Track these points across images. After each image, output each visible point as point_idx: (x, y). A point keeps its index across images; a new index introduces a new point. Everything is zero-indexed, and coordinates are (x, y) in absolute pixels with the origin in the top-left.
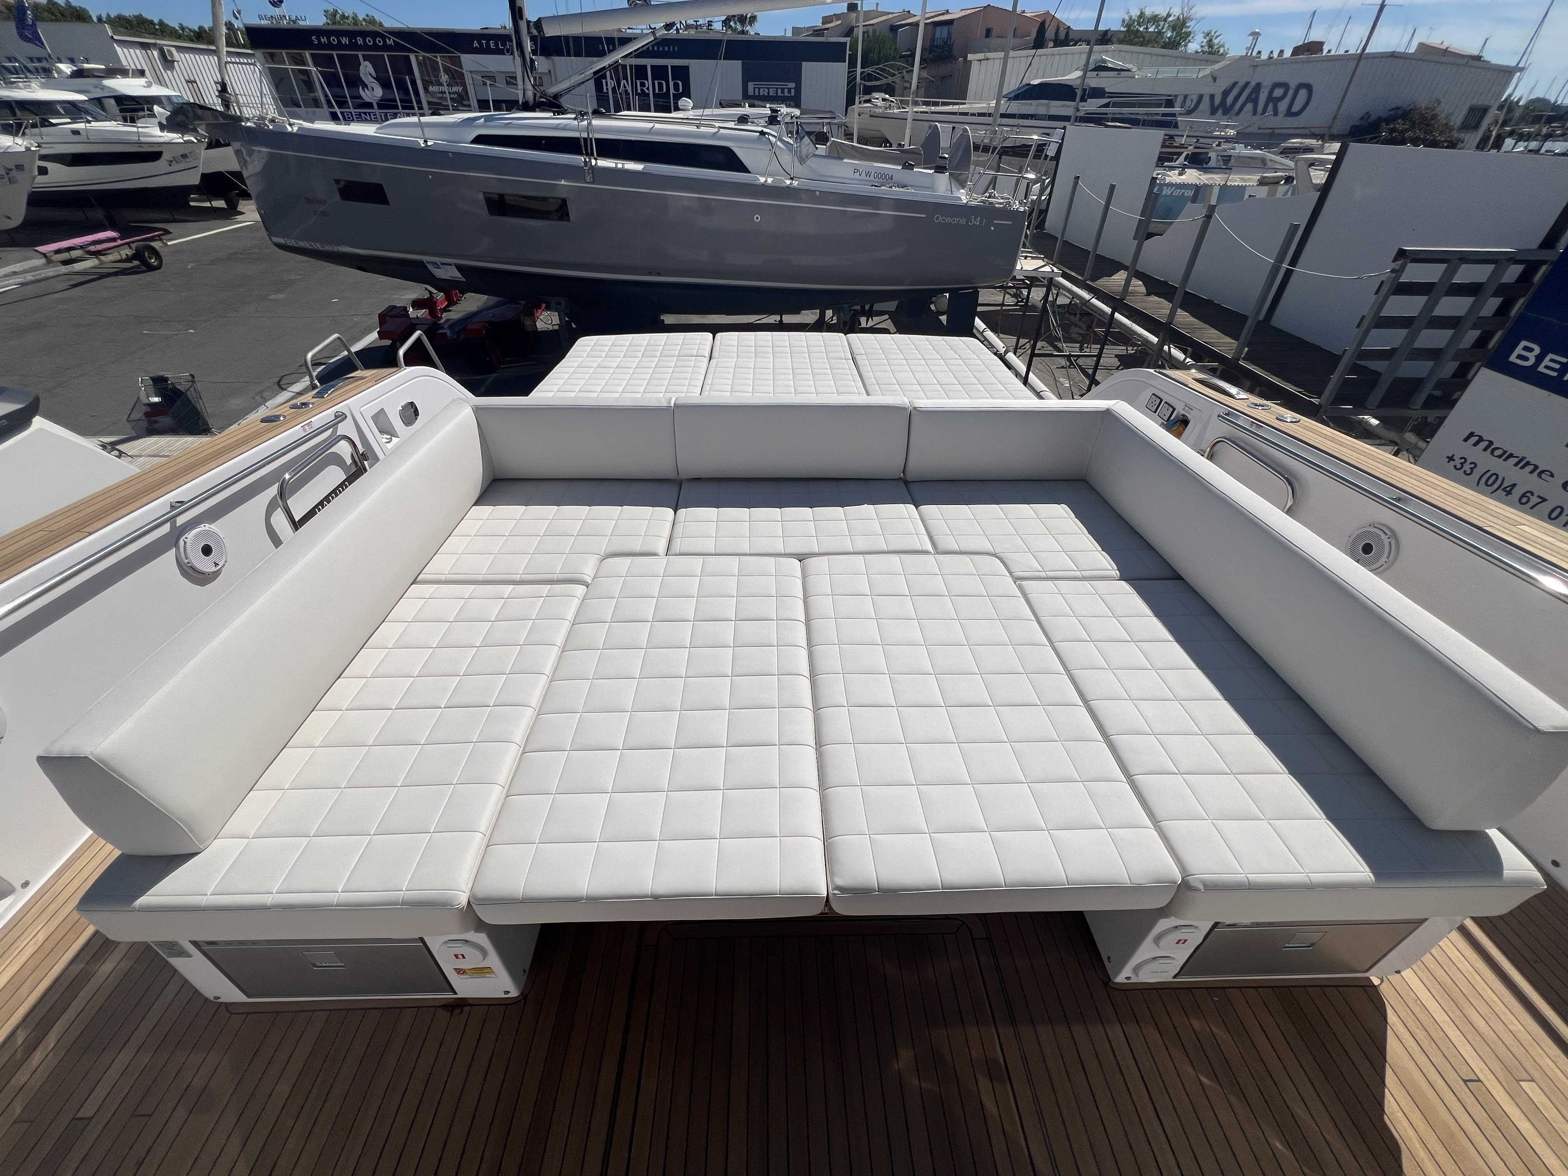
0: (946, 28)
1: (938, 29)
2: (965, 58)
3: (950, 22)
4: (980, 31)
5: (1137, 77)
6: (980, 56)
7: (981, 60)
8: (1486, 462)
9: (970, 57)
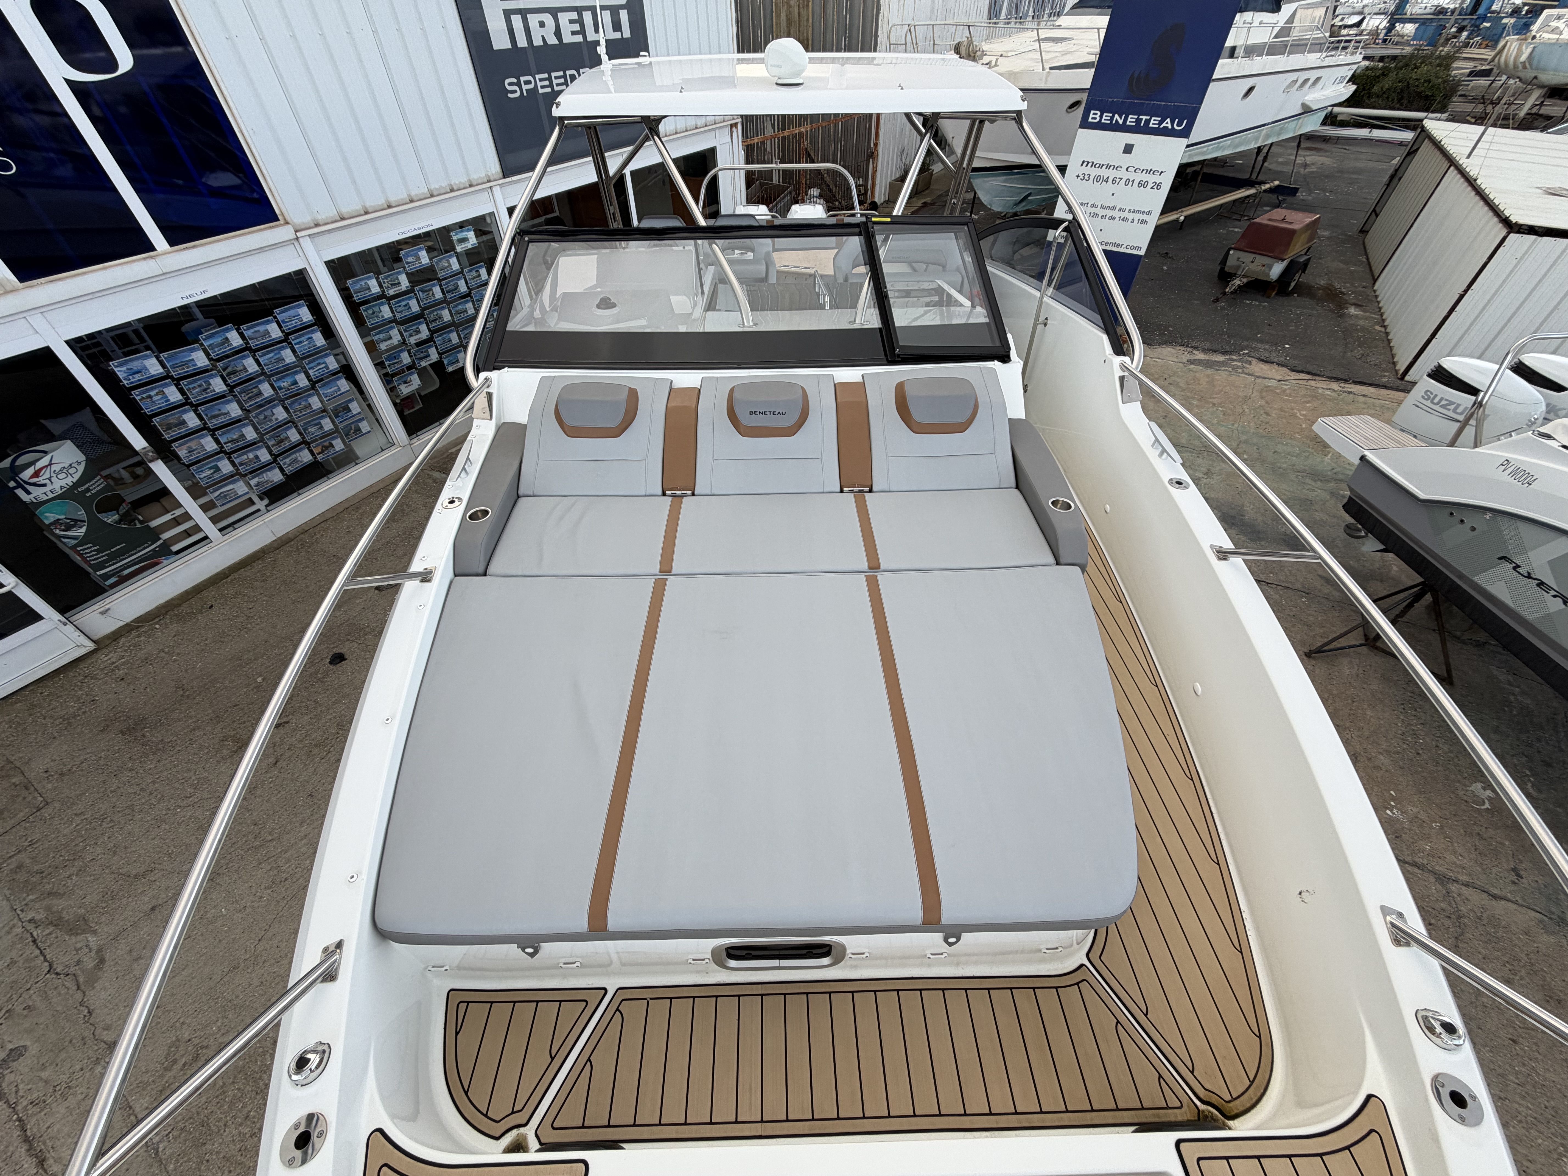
8: (1094, 172)
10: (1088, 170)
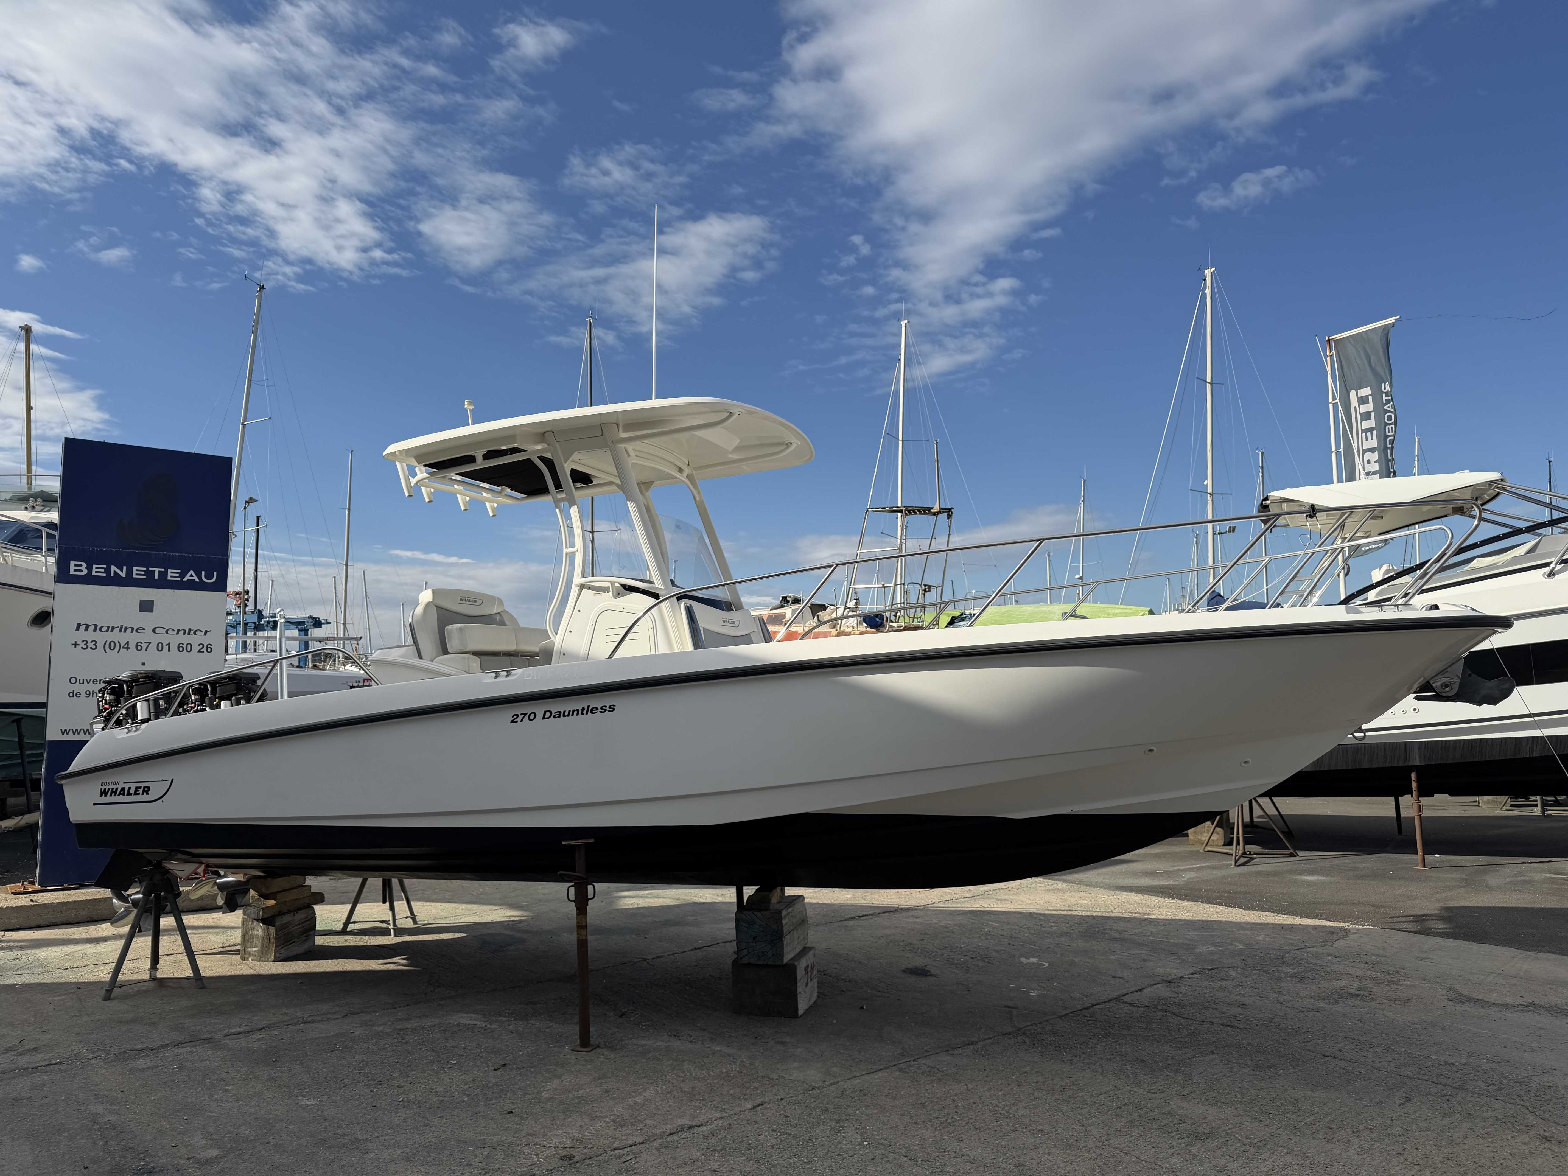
8: (101, 638)
10: (90, 635)
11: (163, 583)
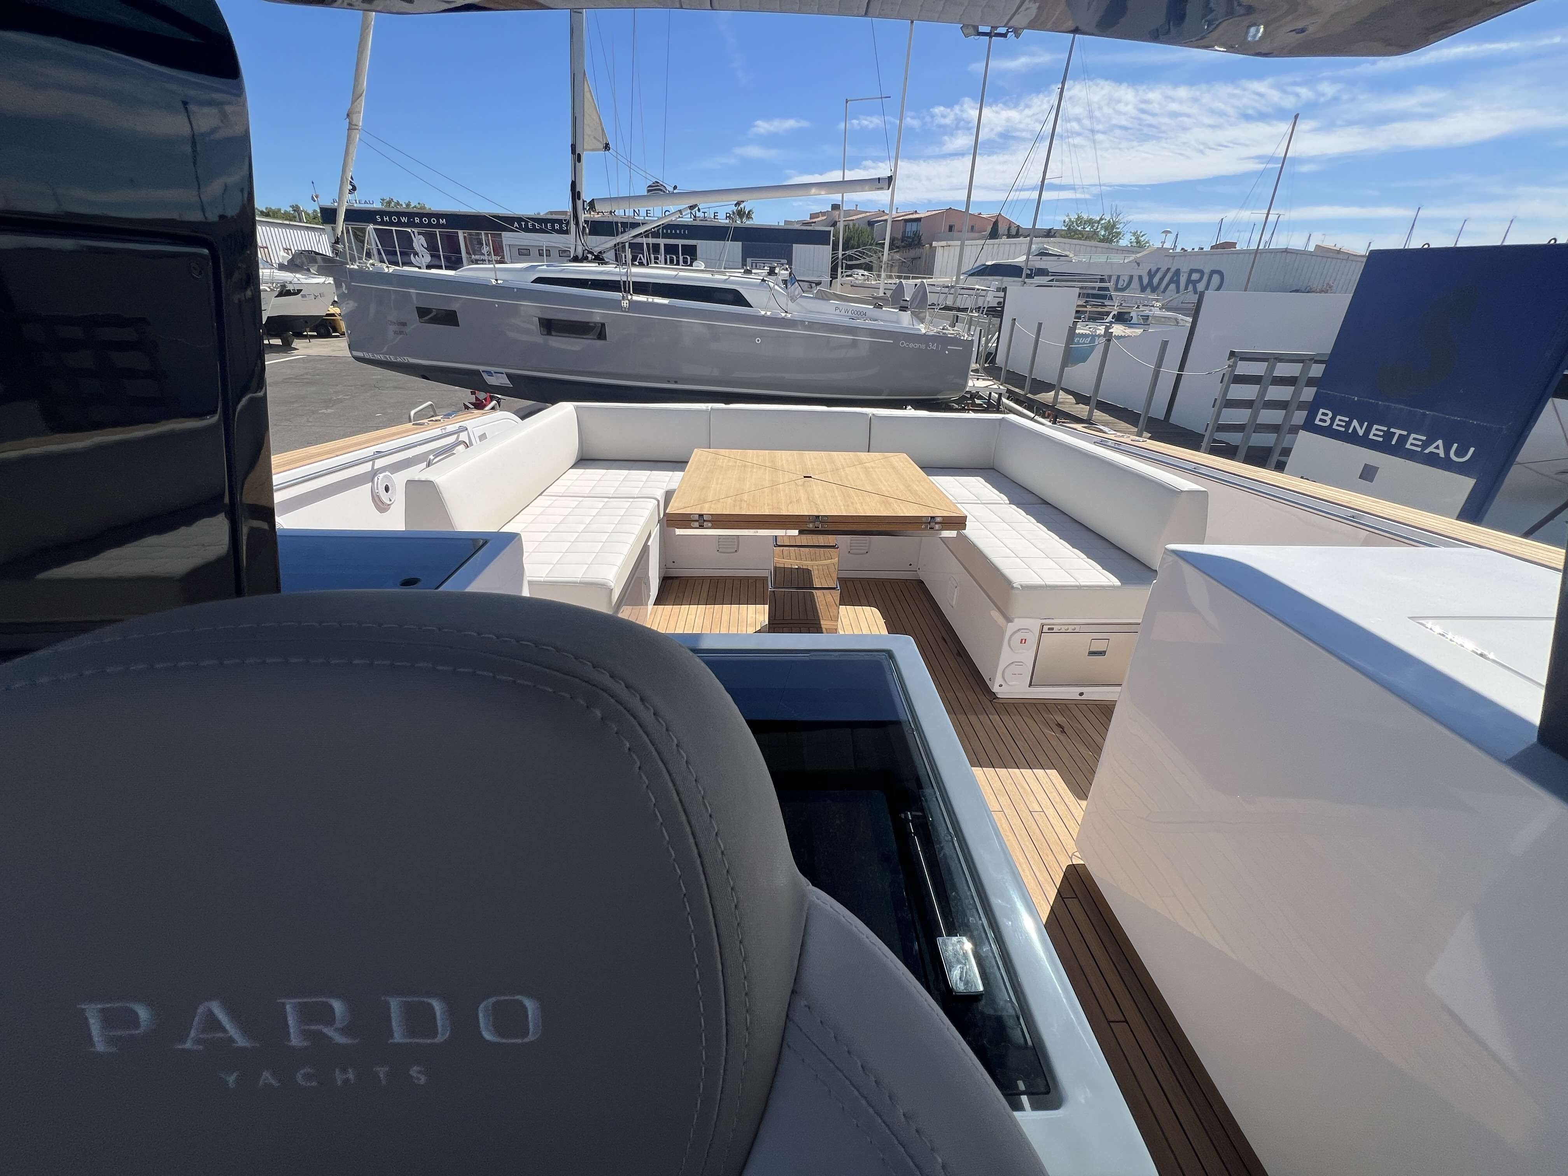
0: (915, 224)
1: (909, 224)
2: (931, 245)
3: (918, 220)
4: (944, 227)
5: (1074, 261)
6: (944, 243)
7: (943, 247)
9: (934, 244)
11: (1398, 450)
